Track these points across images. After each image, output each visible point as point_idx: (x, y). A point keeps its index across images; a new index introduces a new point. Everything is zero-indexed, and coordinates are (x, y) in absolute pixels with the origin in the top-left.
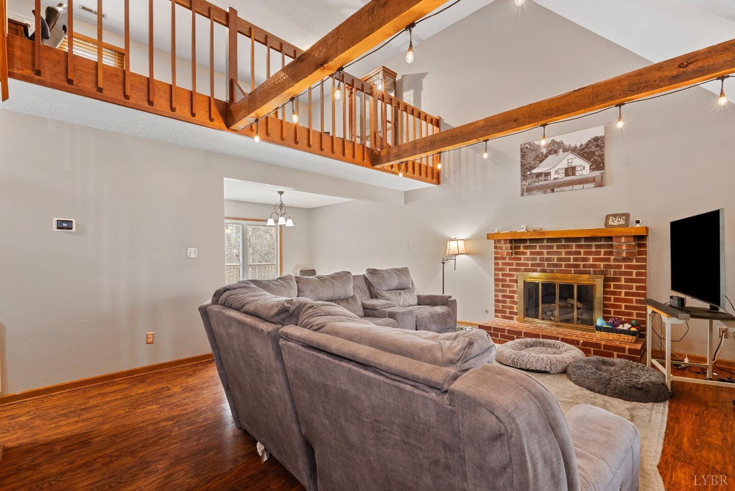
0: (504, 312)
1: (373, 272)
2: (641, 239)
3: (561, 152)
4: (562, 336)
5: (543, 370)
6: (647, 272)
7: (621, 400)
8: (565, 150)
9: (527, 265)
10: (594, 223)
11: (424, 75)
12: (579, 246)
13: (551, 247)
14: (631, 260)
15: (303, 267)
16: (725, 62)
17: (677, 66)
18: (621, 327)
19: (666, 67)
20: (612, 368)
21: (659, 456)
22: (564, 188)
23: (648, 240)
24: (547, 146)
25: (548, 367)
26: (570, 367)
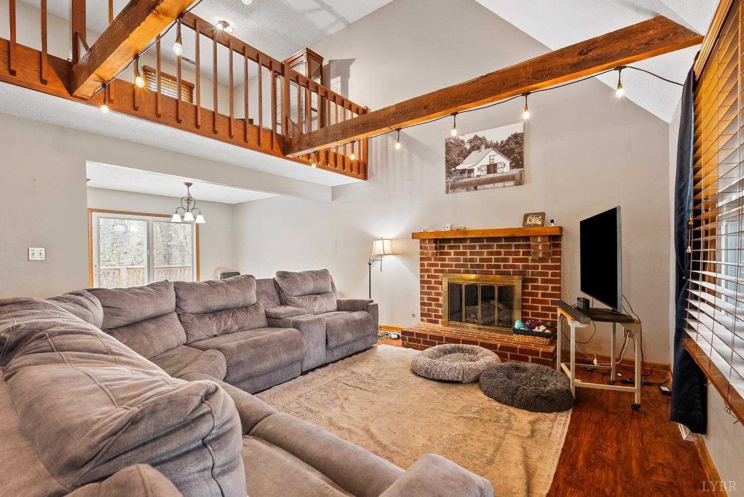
0: (430, 316)
1: (283, 275)
2: (555, 239)
3: (484, 148)
4: (481, 340)
5: (455, 380)
6: (562, 273)
7: (527, 411)
8: (487, 147)
9: (451, 266)
10: (514, 223)
11: (351, 61)
12: (499, 246)
13: (474, 247)
14: (547, 261)
15: (224, 269)
16: (622, 50)
17: (578, 53)
18: (536, 329)
19: (567, 54)
20: (524, 375)
21: (551, 482)
22: (487, 186)
23: (562, 240)
24: (470, 141)
25: (460, 377)
26: (482, 375)
